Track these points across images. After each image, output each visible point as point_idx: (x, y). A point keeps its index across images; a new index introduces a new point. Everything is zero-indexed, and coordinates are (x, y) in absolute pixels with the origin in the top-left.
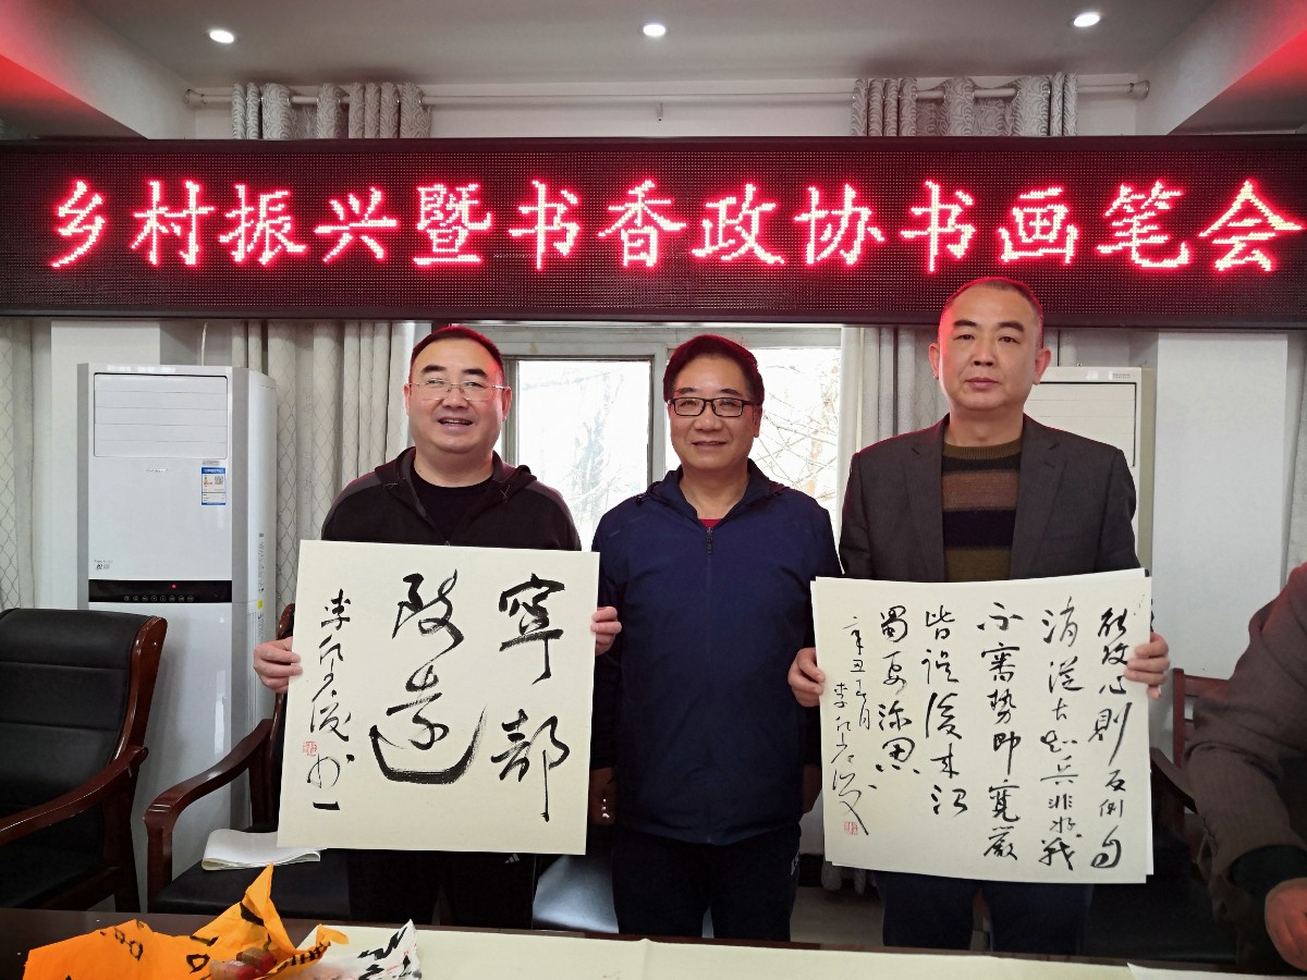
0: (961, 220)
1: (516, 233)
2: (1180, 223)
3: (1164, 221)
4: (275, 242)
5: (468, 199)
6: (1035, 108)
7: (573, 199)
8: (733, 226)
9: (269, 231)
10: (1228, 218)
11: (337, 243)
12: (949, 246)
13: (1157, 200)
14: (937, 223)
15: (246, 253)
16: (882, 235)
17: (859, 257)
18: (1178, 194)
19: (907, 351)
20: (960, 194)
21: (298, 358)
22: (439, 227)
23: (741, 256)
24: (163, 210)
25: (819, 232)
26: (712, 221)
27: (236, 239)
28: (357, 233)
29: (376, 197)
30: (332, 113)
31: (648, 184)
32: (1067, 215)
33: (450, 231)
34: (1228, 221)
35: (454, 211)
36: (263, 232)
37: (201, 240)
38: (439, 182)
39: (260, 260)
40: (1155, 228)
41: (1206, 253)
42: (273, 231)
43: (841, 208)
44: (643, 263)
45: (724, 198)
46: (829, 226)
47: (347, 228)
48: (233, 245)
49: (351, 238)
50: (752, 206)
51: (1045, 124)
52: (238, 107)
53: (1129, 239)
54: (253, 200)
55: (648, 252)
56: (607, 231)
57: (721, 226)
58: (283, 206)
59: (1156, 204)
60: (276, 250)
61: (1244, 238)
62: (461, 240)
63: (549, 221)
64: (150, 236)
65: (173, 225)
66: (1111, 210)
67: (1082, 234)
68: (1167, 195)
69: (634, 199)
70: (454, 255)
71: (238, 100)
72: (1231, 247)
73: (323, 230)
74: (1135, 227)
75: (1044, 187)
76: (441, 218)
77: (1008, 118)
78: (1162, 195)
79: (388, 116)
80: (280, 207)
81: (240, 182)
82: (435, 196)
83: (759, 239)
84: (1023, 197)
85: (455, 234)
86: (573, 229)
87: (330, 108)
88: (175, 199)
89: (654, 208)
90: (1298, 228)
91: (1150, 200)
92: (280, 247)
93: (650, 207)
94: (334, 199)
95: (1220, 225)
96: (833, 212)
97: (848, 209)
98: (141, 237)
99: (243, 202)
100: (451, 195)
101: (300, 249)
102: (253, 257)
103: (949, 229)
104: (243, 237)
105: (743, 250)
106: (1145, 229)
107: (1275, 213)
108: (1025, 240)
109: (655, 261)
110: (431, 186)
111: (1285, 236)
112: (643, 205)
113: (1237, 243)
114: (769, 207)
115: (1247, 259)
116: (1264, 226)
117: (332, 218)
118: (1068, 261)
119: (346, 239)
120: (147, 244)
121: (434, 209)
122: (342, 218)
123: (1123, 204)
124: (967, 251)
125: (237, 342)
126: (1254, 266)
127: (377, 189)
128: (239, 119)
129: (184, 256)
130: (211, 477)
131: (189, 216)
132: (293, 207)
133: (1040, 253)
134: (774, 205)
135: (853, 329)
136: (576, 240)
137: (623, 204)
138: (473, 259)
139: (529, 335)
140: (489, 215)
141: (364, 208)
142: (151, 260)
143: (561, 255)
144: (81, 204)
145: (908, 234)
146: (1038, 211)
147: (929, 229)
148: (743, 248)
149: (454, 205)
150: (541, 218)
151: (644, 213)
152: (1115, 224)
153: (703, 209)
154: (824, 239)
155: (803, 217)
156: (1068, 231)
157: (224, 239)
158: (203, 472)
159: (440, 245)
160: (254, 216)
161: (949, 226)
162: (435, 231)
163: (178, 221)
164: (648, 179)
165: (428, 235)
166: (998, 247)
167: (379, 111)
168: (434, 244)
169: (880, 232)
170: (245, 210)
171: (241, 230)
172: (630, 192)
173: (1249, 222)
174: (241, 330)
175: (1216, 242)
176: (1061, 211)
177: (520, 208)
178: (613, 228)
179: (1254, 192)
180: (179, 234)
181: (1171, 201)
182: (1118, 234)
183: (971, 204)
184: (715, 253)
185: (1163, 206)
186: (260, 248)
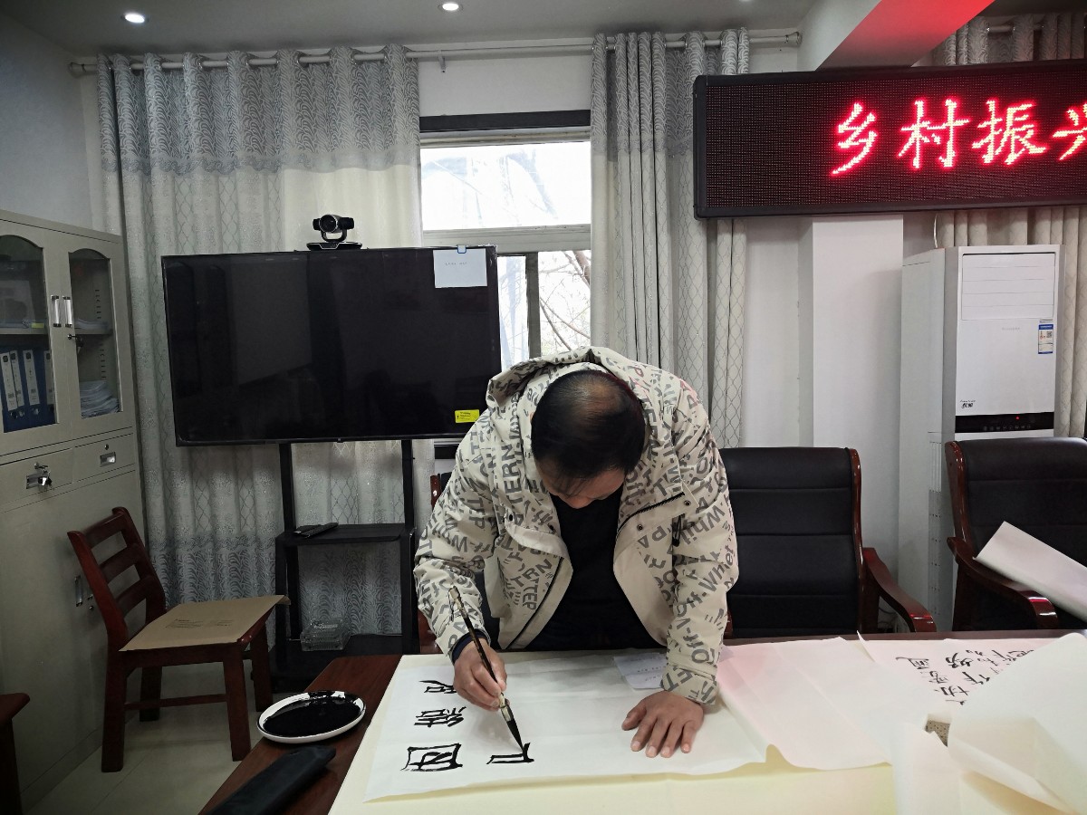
4: (1019, 146)
9: (1014, 138)
11: (1072, 144)
15: (995, 156)
24: (925, 124)
27: (986, 145)
36: (1009, 138)
37: (957, 147)
39: (1007, 161)
42: (1018, 137)
47: (1080, 132)
48: (984, 150)
49: (1084, 139)
54: (1001, 111)
58: (1027, 116)
60: (1020, 153)
64: (914, 145)
65: (933, 135)
73: (1060, 134)
80: (1025, 117)
81: (990, 98)
88: (936, 114)
92: (1023, 150)
94: (1071, 108)
98: (906, 147)
99: (993, 115)
101: (1041, 150)
102: (1000, 159)
104: (992, 143)
117: (1068, 124)
119: (1080, 140)
120: (911, 153)
122: (1076, 124)
129: (943, 161)
130: (1045, 332)
131: (948, 128)
132: (1035, 116)
142: (915, 164)
144: (858, 121)
157: (976, 145)
158: (1041, 327)
160: (1002, 125)
163: (938, 133)
170: (994, 121)
171: (991, 138)
180: (938, 143)
186: (1006, 151)
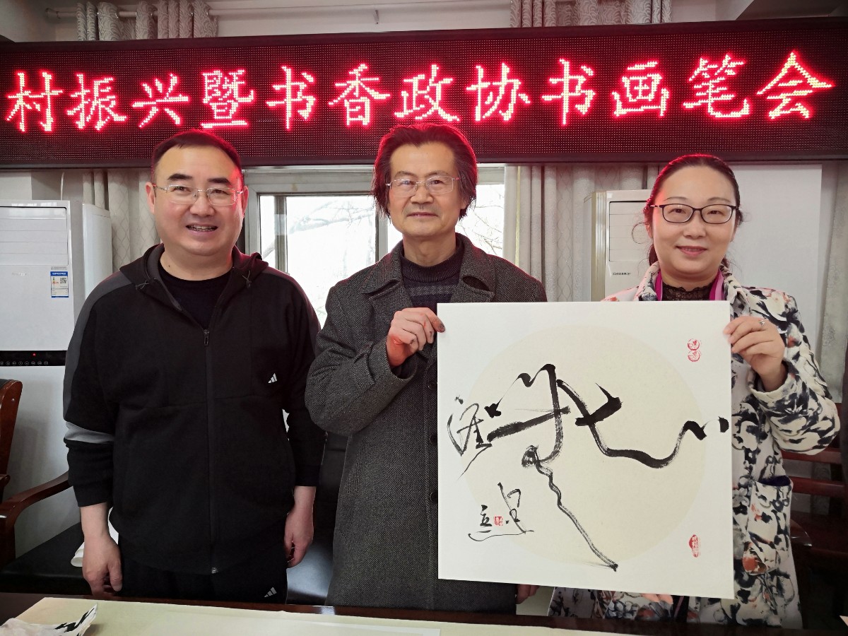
0: (585, 86)
1: (271, 104)
2: (742, 85)
3: (731, 84)
4: (105, 114)
5: (237, 81)
6: (641, 6)
7: (310, 79)
8: (423, 95)
9: (101, 107)
10: (778, 80)
11: (149, 114)
12: (576, 106)
13: (726, 68)
14: (568, 90)
15: (86, 122)
16: (529, 99)
17: (512, 115)
18: (742, 63)
19: (550, 183)
20: (584, 68)
21: (130, 197)
22: (219, 102)
23: (428, 115)
24: (27, 93)
25: (484, 98)
26: (408, 92)
27: (78, 113)
28: (161, 106)
29: (174, 80)
30: (146, 23)
31: (363, 67)
32: (661, 81)
33: (226, 104)
34: (778, 83)
35: (228, 89)
36: (97, 107)
37: (54, 114)
38: (217, 69)
39: (96, 127)
40: (725, 89)
41: (761, 106)
42: (104, 106)
43: (499, 80)
44: (361, 122)
45: (416, 75)
46: (491, 93)
47: (155, 103)
48: (77, 117)
49: (157, 110)
50: (436, 81)
51: (649, 17)
52: (81, 20)
53: (706, 97)
54: (89, 85)
55: (364, 116)
56: (335, 101)
57: (415, 95)
58: (110, 88)
59: (726, 71)
60: (107, 120)
61: (790, 95)
62: (233, 110)
63: (294, 96)
64: (19, 111)
65: (34, 103)
66: (693, 77)
67: (671, 95)
68: (733, 65)
69: (353, 78)
70: (229, 121)
71: (80, 14)
72: (780, 101)
73: (138, 105)
74: (710, 89)
75: (645, 62)
76: (220, 95)
77: (622, 14)
78: (730, 65)
79: (184, 25)
80: (108, 89)
81: (80, 72)
82: (215, 79)
83: (442, 104)
84: (629, 69)
85: (230, 106)
86: (311, 100)
87: (145, 18)
88: (34, 84)
89: (367, 84)
90: (830, 86)
91: (721, 69)
92: (109, 118)
93: (364, 83)
94: (144, 82)
95: (772, 85)
96: (494, 84)
97: (505, 81)
98: (13, 113)
99: (82, 86)
100: (226, 78)
101: (122, 118)
102: (91, 125)
103: (577, 94)
104: (83, 111)
105: (430, 112)
106: (718, 90)
107: (813, 76)
108: (631, 100)
109: (369, 121)
110: (212, 72)
111: (819, 93)
112: (359, 82)
113: (785, 98)
114: (448, 81)
115: (791, 110)
116: (805, 86)
117: (144, 97)
118: (662, 115)
119: (154, 111)
120: (17, 116)
121: (214, 88)
122: (151, 97)
123: (702, 72)
124: (589, 109)
125: (86, 186)
126: (797, 114)
127: (175, 74)
128: (81, 28)
129: (44, 125)
130: (58, 278)
131: (46, 96)
132: (116, 88)
133: (642, 109)
134: (451, 79)
135: (512, 168)
136: (312, 107)
137: (345, 82)
138: (242, 123)
139: (292, 179)
140: (252, 92)
141: (165, 89)
142: (21, 128)
143: (302, 118)
145: (547, 98)
146: (641, 79)
147: (562, 94)
148: (430, 111)
149: (228, 85)
150: (289, 94)
151: (361, 88)
152: (696, 87)
153: (402, 83)
154: (487, 103)
155: (472, 88)
156: (662, 93)
157: (70, 113)
158: (52, 275)
159: (219, 114)
160: (90, 96)
161: (577, 92)
162: (215, 104)
163: (38, 101)
164: (362, 62)
165: (210, 107)
166: (612, 105)
167: (179, 20)
168: (215, 113)
169: (527, 97)
170: (84, 92)
171: (82, 106)
172: (350, 73)
173: (793, 83)
174: (89, 178)
175: (769, 98)
176: (657, 78)
177: (274, 86)
178: (339, 99)
179: (797, 61)
180: (39, 110)
181: (737, 68)
182: (698, 94)
183: (592, 75)
184: (410, 114)
185: (730, 73)
186: (95, 118)
